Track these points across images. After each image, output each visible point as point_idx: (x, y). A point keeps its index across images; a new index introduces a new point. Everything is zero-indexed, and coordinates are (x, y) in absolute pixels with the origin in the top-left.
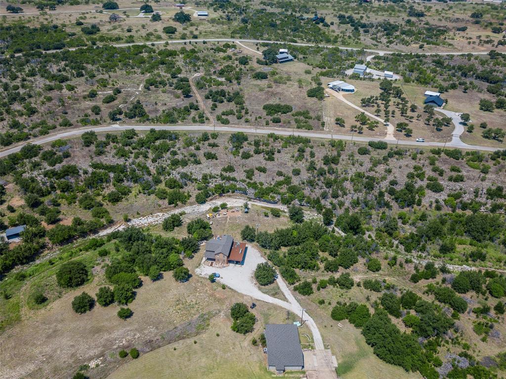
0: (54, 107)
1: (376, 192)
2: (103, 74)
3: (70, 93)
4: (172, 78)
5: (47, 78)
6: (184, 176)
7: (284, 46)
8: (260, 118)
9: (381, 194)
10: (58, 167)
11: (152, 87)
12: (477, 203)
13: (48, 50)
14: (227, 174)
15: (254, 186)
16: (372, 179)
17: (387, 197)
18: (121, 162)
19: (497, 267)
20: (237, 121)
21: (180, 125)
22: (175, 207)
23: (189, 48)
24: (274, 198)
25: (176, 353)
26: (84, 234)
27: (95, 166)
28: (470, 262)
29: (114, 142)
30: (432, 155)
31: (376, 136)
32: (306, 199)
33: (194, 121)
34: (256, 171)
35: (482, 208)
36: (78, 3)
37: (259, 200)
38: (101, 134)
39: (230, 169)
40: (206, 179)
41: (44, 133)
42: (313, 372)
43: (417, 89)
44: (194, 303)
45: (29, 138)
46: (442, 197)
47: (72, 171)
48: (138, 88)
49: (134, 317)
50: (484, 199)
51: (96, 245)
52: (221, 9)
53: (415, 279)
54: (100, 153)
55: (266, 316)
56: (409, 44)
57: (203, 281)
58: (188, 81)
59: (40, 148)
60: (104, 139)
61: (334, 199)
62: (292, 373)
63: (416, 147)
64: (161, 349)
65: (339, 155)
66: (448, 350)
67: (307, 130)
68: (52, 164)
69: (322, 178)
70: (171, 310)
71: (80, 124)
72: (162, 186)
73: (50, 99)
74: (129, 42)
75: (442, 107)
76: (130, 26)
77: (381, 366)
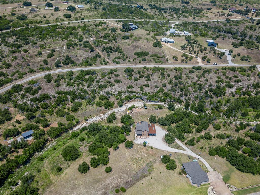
0: (20, 63)
1: (204, 91)
2: (40, 42)
3: (26, 53)
4: (80, 41)
5: (8, 46)
6: (108, 93)
7: (130, 22)
8: (135, 59)
9: (207, 92)
10: (37, 95)
11: (71, 47)
13: (2, 30)
14: (130, 90)
15: (146, 94)
17: (210, 93)
18: (71, 89)
20: (124, 62)
21: (94, 66)
22: (108, 110)
23: (82, 25)
25: (144, 185)
27: (58, 93)
28: (256, 119)
29: (63, 79)
30: (223, 71)
31: (194, 64)
32: (173, 98)
33: (101, 64)
34: (144, 87)
36: (7, 3)
37: (149, 101)
38: (54, 75)
39: (131, 87)
40: (120, 94)
41: (21, 77)
42: (214, 183)
43: (202, 39)
44: (140, 158)
45: (13, 81)
46: (234, 90)
47: (46, 97)
48: (63, 48)
50: (252, 89)
51: (75, 135)
52: (88, 3)
53: (237, 131)
54: (58, 85)
55: (179, 159)
56: (188, 17)
57: (140, 147)
58: (89, 43)
59: (22, 86)
60: (57, 78)
61: (186, 97)
62: (204, 185)
63: (214, 68)
64: (135, 185)
67: (160, 64)
68: (33, 94)
69: (177, 87)
70: (131, 164)
71: (39, 71)
73: (16, 58)
74: (48, 24)
75: (217, 47)
76: (44, 15)
77: (242, 174)
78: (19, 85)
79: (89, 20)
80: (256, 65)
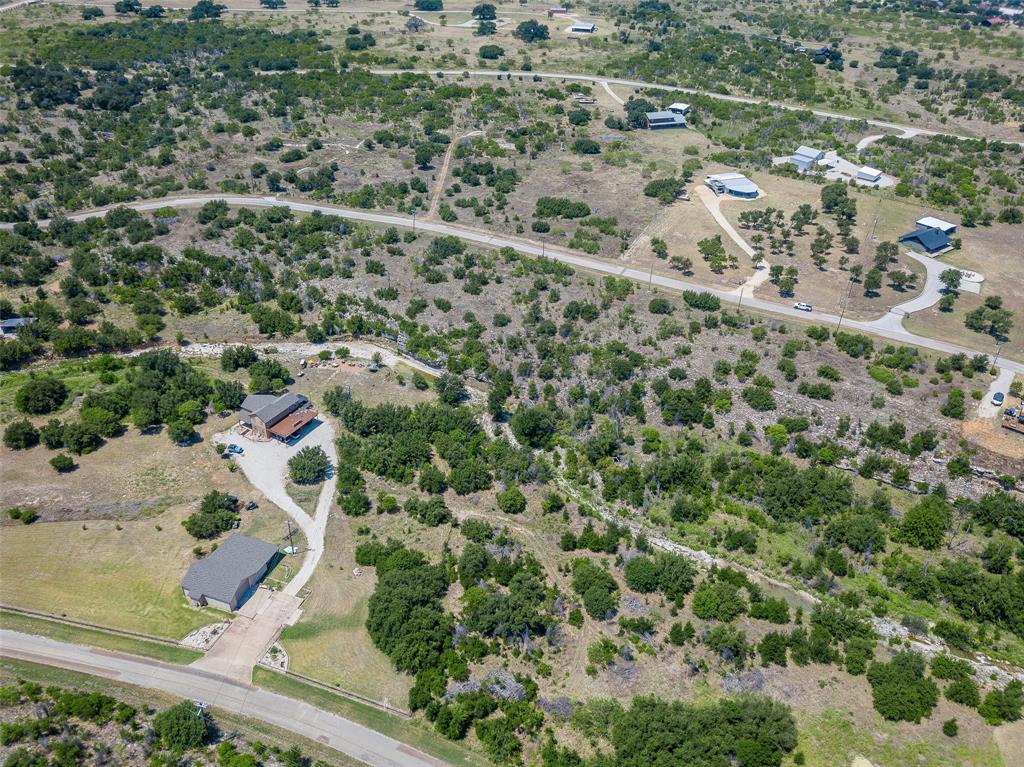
0: (203, 159)
1: (632, 384)
3: (243, 139)
4: (426, 133)
5: (229, 113)
6: (313, 293)
7: (690, 99)
8: (517, 219)
9: (635, 390)
10: (139, 246)
11: (379, 147)
12: (834, 448)
13: (267, 70)
14: (382, 303)
15: (411, 329)
16: (637, 360)
17: (648, 399)
18: (233, 254)
19: (773, 573)
20: (471, 219)
21: (373, 212)
22: (268, 339)
23: (499, 85)
24: (436, 356)
25: (83, 533)
26: (105, 348)
27: (188, 254)
28: (720, 549)
30: (805, 339)
31: (716, 286)
33: (401, 209)
34: (433, 306)
35: (842, 461)
37: (413, 357)
38: (236, 208)
40: (343, 304)
42: (246, 621)
43: (913, 212)
44: (172, 478)
45: (135, 200)
46: (762, 421)
47: (154, 256)
48: (356, 144)
49: (75, 474)
50: (856, 444)
53: (572, 545)
54: (210, 236)
55: (258, 526)
56: (1003, 120)
58: (449, 143)
59: (137, 215)
60: (235, 217)
61: (541, 381)
62: (215, 610)
63: (782, 319)
64: (68, 523)
65: (606, 306)
66: (506, 665)
67: (583, 253)
68: (135, 241)
70: (133, 478)
72: (273, 305)
73: (206, 146)
74: (403, 68)
75: (935, 254)
76: (429, 41)
77: (364, 648)
78: (128, 211)
79: (539, 75)
80: (991, 358)
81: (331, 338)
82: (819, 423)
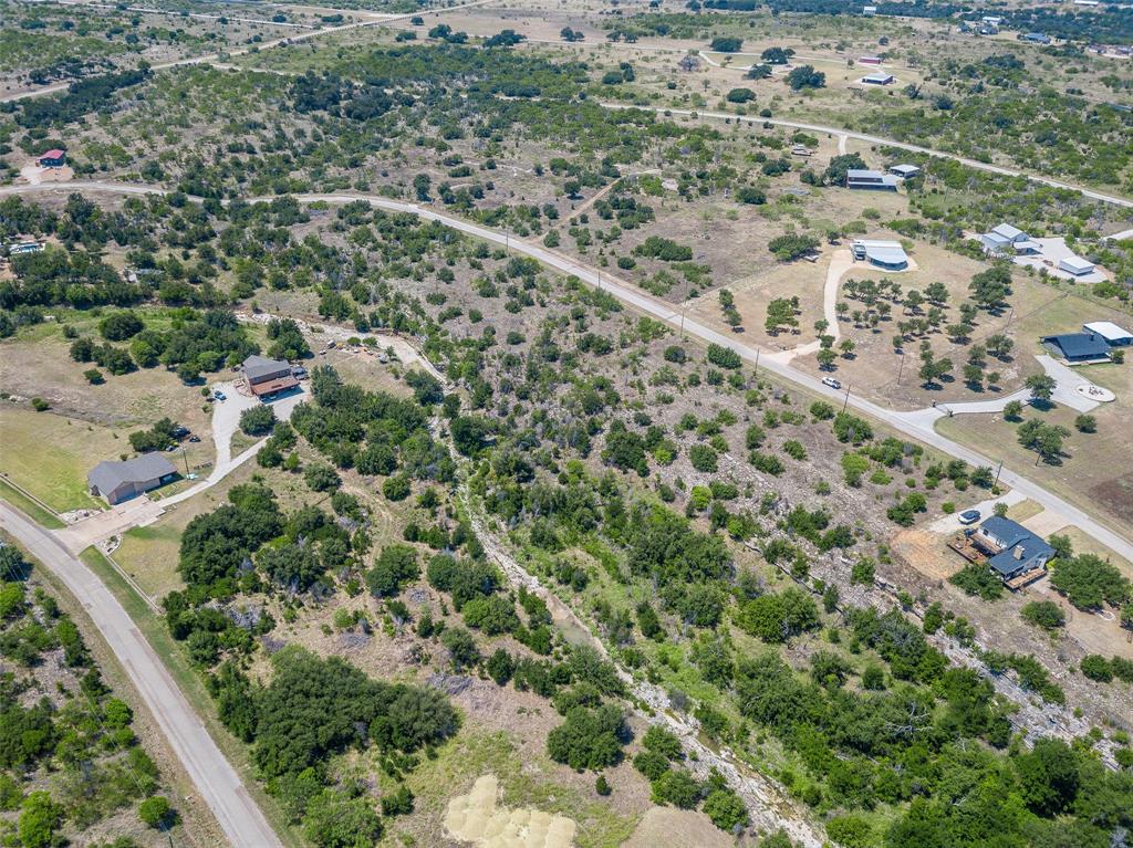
6: (384, 289)
9: (592, 425)
11: (549, 174)
12: (750, 524)
14: (426, 306)
15: (434, 332)
17: (604, 436)
18: (344, 246)
19: (583, 613)
20: (572, 248)
24: (442, 360)
26: (195, 303)
28: (552, 579)
30: (805, 413)
33: (517, 230)
34: (466, 316)
35: (752, 539)
37: (428, 357)
39: (441, 300)
49: (98, 387)
50: (774, 525)
58: (618, 177)
61: (516, 399)
62: (101, 501)
65: (625, 345)
66: (265, 604)
70: (134, 400)
71: (377, 191)
72: (347, 294)
78: (294, 201)
79: (774, 122)
81: (374, 329)
82: (749, 496)
